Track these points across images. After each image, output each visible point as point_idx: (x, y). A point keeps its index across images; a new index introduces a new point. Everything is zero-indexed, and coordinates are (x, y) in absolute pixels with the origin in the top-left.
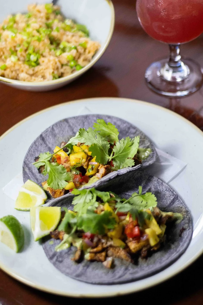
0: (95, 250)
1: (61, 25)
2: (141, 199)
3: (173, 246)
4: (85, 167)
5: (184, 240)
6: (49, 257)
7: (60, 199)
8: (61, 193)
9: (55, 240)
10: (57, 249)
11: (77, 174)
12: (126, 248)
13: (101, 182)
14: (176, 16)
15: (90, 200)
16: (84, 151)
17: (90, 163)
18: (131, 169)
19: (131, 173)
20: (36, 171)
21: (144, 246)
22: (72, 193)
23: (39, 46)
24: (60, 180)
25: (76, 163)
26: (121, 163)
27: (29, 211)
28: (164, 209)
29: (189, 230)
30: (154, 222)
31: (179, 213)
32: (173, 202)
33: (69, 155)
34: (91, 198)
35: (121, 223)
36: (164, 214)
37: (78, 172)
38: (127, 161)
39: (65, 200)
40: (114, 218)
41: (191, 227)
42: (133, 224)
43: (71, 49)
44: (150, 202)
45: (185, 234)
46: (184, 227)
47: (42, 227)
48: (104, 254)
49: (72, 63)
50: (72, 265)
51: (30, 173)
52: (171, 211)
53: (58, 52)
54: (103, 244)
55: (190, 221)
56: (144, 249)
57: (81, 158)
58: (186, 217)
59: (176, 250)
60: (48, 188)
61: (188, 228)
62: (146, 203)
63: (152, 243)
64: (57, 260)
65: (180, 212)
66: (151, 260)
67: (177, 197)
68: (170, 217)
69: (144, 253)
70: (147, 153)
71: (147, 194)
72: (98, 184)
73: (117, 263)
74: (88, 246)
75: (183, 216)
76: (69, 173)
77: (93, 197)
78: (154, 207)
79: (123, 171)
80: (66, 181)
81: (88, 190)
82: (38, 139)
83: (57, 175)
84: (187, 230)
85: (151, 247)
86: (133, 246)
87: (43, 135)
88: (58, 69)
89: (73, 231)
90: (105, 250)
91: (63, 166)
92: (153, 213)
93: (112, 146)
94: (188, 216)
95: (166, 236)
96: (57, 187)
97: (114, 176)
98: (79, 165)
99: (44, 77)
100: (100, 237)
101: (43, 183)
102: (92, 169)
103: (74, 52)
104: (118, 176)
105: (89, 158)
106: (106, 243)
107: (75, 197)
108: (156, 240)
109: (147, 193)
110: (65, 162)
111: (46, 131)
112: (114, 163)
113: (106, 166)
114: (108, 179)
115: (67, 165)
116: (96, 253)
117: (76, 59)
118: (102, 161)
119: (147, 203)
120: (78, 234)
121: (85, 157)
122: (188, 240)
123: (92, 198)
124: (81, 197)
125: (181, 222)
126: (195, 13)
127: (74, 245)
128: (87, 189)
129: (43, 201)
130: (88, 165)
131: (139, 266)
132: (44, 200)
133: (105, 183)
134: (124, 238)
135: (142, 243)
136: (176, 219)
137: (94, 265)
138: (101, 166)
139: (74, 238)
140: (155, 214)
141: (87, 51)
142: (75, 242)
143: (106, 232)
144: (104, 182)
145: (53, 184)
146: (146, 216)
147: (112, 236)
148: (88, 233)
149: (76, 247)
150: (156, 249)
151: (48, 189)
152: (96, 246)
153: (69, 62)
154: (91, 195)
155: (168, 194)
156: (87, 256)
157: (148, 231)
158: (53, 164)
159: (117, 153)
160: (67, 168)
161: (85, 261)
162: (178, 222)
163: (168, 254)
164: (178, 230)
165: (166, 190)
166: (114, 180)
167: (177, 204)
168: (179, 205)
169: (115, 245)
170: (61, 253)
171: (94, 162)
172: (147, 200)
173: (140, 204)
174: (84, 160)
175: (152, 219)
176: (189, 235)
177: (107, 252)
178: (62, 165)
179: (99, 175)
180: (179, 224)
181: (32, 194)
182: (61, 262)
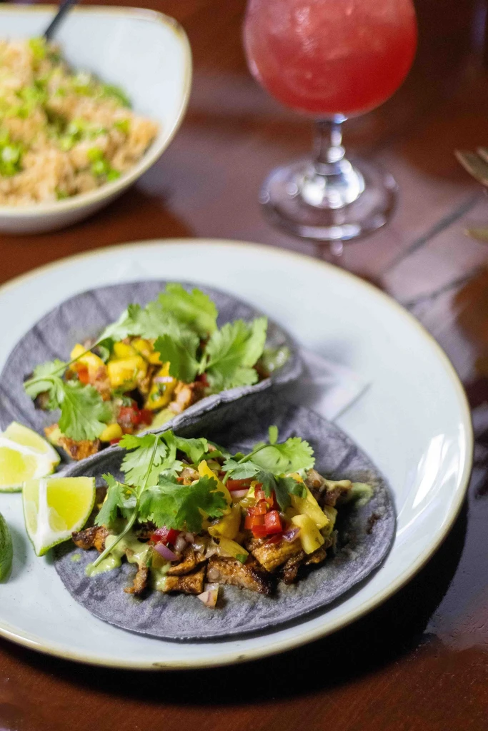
0: (180, 567)
1: (68, 84)
2: (277, 454)
3: (354, 555)
4: (144, 390)
5: (378, 540)
6: (72, 590)
7: (91, 461)
8: (90, 448)
9: (85, 552)
10: (90, 573)
11: (127, 406)
12: (250, 560)
13: (186, 418)
14: (336, 52)
15: (162, 458)
16: (140, 354)
17: (155, 380)
18: (249, 389)
19: (250, 400)
20: (27, 405)
21: (291, 555)
22: (120, 446)
23: (23, 128)
24: (89, 420)
25: (125, 381)
26: (227, 379)
27: (20, 491)
28: (330, 476)
29: (387, 519)
30: (311, 499)
31: (362, 482)
32: (347, 461)
33: (106, 363)
34: (164, 455)
35: (235, 506)
36: (331, 485)
37: (129, 401)
38: (239, 373)
39: (103, 464)
40: (221, 494)
41: (392, 513)
42: (264, 507)
43: (94, 135)
44: (297, 460)
45: (380, 529)
46: (377, 512)
47: (55, 523)
48: (199, 576)
49: (99, 167)
50: (127, 605)
51: (15, 409)
52: (345, 479)
53: (66, 142)
54: (196, 553)
55: (389, 500)
56: (290, 563)
57: (136, 370)
58: (380, 492)
59: (362, 563)
60: (60, 439)
61: (386, 515)
62: (288, 462)
63: (309, 546)
64: (90, 596)
65: (365, 480)
66: (307, 586)
67: (354, 451)
68: (344, 492)
69: (290, 572)
70: (282, 357)
71: (290, 443)
72: (179, 423)
73: (230, 594)
74: (162, 561)
75: (372, 488)
76: (108, 403)
77: (168, 451)
78: (308, 469)
79: (232, 394)
80: (102, 421)
81: (158, 436)
82: (27, 335)
83: (80, 408)
84: (384, 519)
85: (307, 557)
86: (266, 555)
87: (41, 327)
88: (66, 178)
89: (128, 526)
90: (202, 567)
91: (95, 387)
92: (307, 481)
93: (203, 342)
94: (382, 490)
95: (337, 532)
96: (81, 435)
97: (214, 405)
98: (130, 387)
99: (35, 197)
100: (190, 536)
101: (47, 430)
102: (161, 393)
103: (102, 142)
104: (222, 404)
105: (153, 370)
106: (205, 552)
107: (128, 455)
108: (317, 540)
109: (290, 439)
110: (98, 379)
111: (46, 318)
112: (211, 380)
113: (192, 385)
114: (201, 412)
115: (102, 385)
116: (181, 575)
117: (107, 156)
118: (181, 373)
119: (290, 463)
120: (138, 533)
121: (144, 366)
122: (387, 540)
123: (168, 455)
124: (142, 453)
125: (369, 502)
126: (378, 45)
127: (130, 559)
128: (155, 433)
129: (52, 467)
130: (150, 386)
131: (281, 600)
132: (53, 464)
133: (195, 421)
134: (244, 538)
135: (285, 549)
136: (358, 496)
137: (178, 601)
138: (180, 384)
139: (129, 543)
140: (311, 485)
141: (132, 140)
142: (133, 553)
143: (204, 525)
144: (193, 417)
145: (73, 429)
146: (292, 488)
147: (217, 533)
148: (163, 530)
149: (136, 565)
150: (316, 561)
151: (62, 441)
152: (182, 560)
153: (91, 163)
154: (163, 447)
155: (333, 444)
156: (162, 583)
157: (298, 520)
158: (72, 383)
159: (215, 357)
160: (103, 392)
161: (158, 594)
162: (363, 502)
163: (344, 572)
164: (363, 520)
165: (330, 436)
166: (214, 412)
167: (355, 466)
168: (361, 467)
169: (225, 555)
170: (99, 579)
171: (165, 378)
172: (289, 457)
173: (274, 465)
174: (142, 374)
175: (307, 494)
176: (388, 529)
177: (206, 571)
178: (92, 385)
179: (176, 406)
180: (364, 506)
181: (25, 451)
182: (102, 598)
